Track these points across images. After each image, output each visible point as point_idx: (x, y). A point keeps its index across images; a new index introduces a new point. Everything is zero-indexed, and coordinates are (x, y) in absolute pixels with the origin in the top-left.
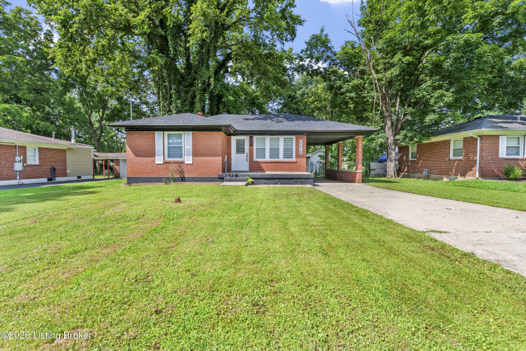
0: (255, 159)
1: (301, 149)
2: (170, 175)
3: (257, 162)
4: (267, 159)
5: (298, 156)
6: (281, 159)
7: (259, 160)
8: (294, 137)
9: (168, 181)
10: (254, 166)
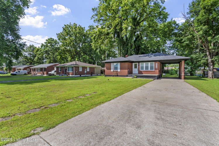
0: (140, 70)
1: (156, 67)
2: (114, 75)
3: (141, 71)
4: (144, 70)
5: (155, 69)
6: (149, 70)
7: (142, 70)
8: (154, 62)
9: (113, 76)
10: (140, 72)
